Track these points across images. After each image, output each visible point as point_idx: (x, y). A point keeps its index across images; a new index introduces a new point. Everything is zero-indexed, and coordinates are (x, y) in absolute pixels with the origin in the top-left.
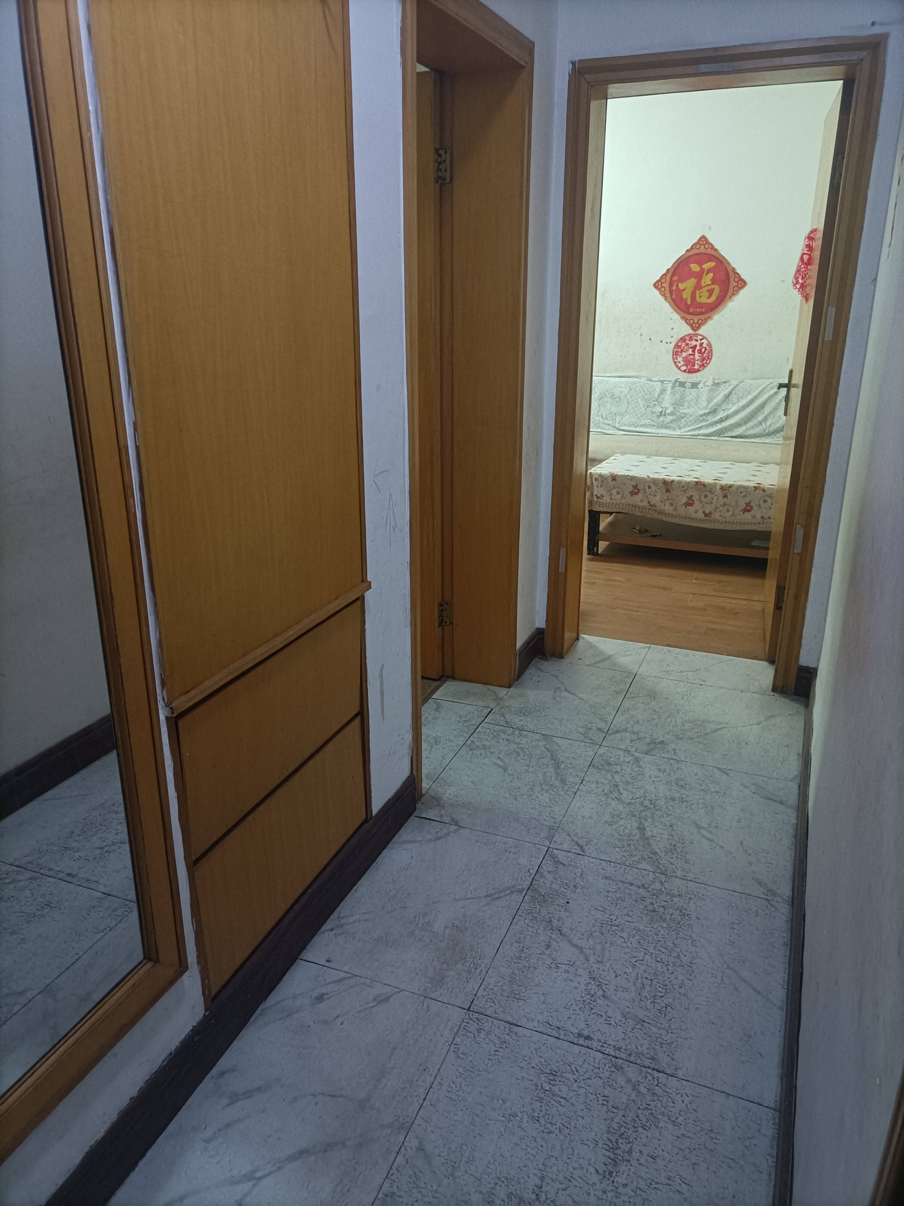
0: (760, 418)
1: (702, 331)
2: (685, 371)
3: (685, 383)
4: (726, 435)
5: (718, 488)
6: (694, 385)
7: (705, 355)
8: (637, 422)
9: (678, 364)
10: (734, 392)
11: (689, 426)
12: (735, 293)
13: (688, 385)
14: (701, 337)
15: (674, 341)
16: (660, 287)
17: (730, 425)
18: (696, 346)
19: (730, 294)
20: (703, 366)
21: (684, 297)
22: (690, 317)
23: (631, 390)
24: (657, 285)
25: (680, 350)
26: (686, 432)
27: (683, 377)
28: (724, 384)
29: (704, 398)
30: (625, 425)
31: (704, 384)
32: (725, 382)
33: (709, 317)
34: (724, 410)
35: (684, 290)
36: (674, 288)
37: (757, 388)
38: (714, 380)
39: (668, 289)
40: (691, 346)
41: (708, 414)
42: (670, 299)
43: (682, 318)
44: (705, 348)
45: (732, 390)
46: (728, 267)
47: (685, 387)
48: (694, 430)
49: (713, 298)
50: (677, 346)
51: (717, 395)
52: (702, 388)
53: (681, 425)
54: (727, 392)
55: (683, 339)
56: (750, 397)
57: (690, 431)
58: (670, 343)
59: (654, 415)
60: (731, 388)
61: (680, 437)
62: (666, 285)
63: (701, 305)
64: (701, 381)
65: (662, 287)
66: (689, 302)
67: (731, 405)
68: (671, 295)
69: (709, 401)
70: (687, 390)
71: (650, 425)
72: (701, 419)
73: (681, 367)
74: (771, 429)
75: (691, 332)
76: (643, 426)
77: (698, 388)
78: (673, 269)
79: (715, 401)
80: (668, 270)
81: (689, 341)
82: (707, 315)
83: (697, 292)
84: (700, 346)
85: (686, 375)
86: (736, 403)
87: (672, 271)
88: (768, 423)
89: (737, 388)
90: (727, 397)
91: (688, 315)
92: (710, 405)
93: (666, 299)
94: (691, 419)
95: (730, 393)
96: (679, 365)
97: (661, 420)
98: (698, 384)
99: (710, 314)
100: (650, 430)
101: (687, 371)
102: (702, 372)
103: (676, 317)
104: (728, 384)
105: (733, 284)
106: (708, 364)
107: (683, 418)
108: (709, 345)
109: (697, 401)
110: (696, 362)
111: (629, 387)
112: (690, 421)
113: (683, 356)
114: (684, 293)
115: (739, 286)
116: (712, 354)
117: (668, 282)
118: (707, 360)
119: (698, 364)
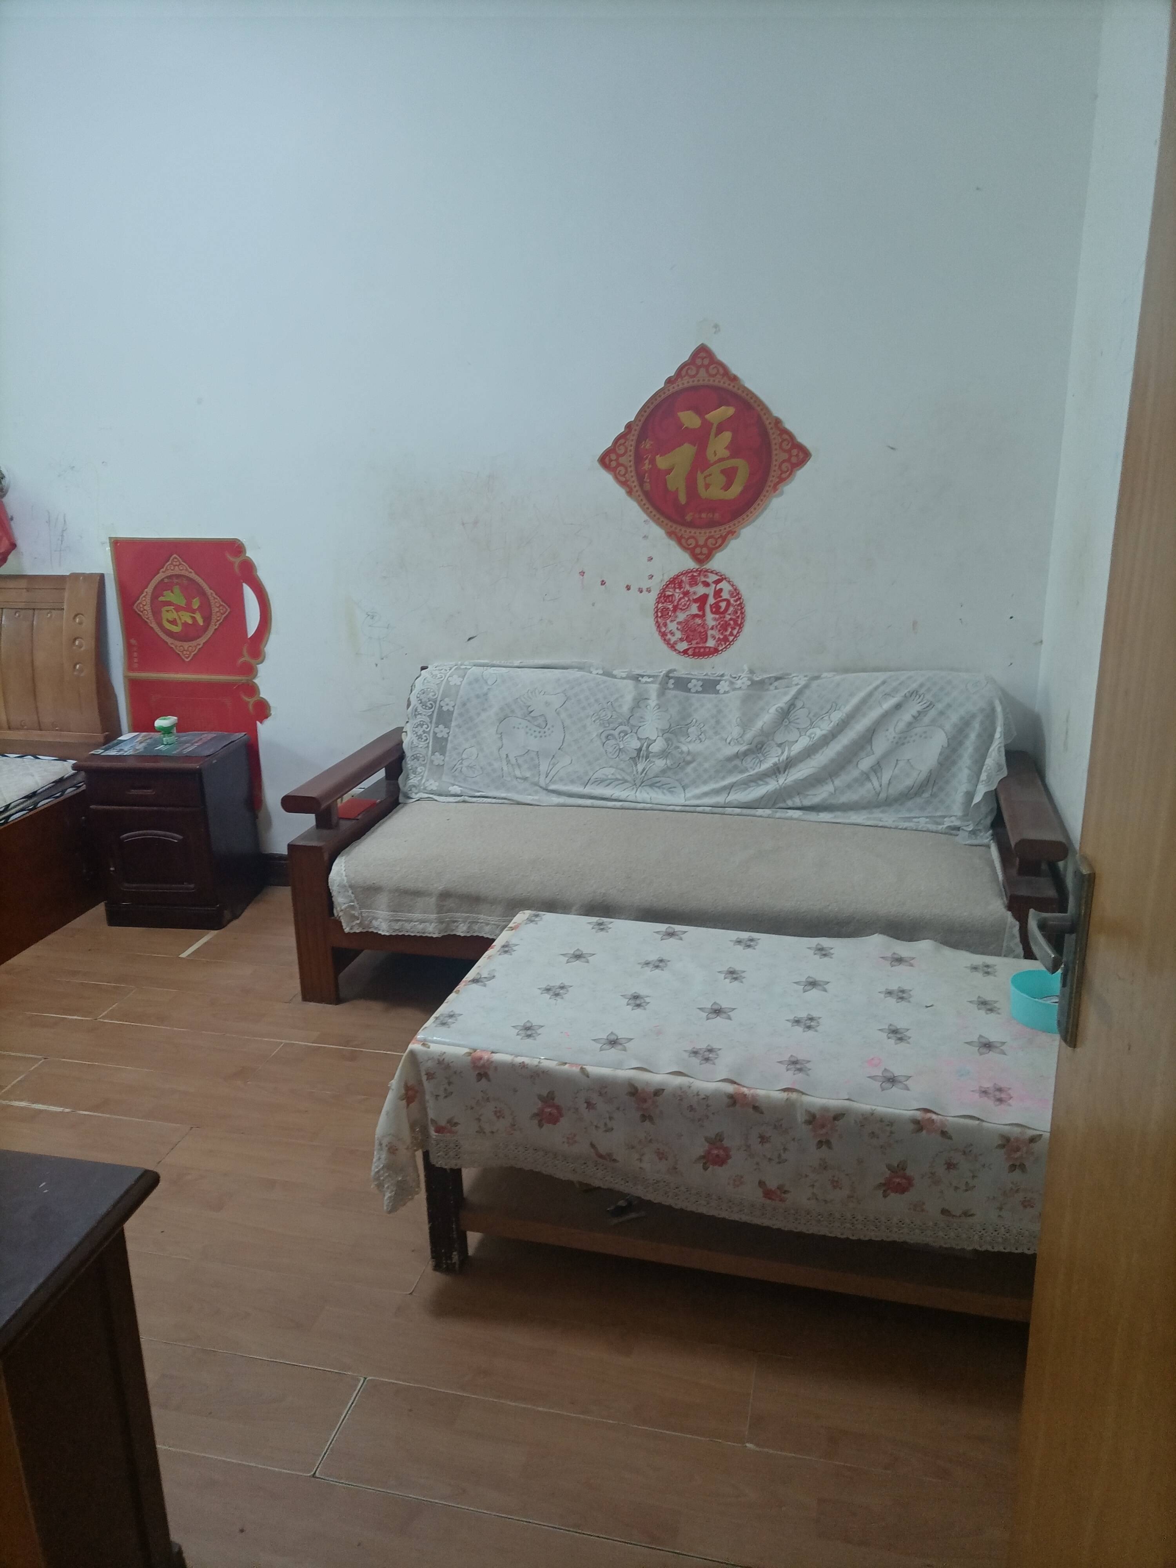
0: (865, 764)
1: (719, 562)
2: (685, 652)
3: (689, 680)
4: (790, 803)
5: (800, 1117)
6: (710, 686)
7: (728, 617)
8: (586, 773)
9: (669, 636)
10: (799, 704)
11: (705, 782)
12: (784, 476)
13: (695, 685)
14: (716, 578)
15: (657, 584)
16: (614, 464)
17: (796, 782)
18: (705, 597)
19: (772, 479)
20: (726, 641)
21: (671, 486)
22: (687, 532)
23: (568, 698)
24: (607, 460)
25: (671, 607)
26: (698, 797)
27: (683, 666)
28: (776, 684)
29: (733, 715)
30: (561, 780)
31: (732, 683)
32: (777, 679)
33: (732, 533)
34: (780, 745)
35: (669, 471)
36: (647, 466)
37: (852, 695)
38: (752, 672)
39: (633, 468)
40: (695, 597)
41: (746, 754)
42: (640, 493)
43: (670, 534)
44: (728, 601)
45: (796, 698)
46: (764, 418)
47: (689, 690)
48: (717, 792)
49: (736, 490)
50: (663, 597)
51: (762, 709)
52: (725, 692)
53: (686, 781)
54: (782, 702)
55: (675, 582)
56: (837, 716)
57: (706, 794)
58: (649, 590)
59: (623, 756)
60: (793, 691)
61: (687, 809)
62: (628, 460)
63: (712, 506)
64: (722, 675)
65: (619, 465)
66: (683, 498)
67: (797, 733)
68: (641, 483)
69: (745, 725)
70: (695, 698)
71: (617, 779)
72: (730, 766)
73: (675, 643)
74: (891, 791)
75: (691, 564)
76: (600, 782)
77: (717, 692)
78: (640, 424)
79: (759, 724)
80: (629, 426)
81: (691, 585)
82: (726, 528)
83: (700, 477)
84: (714, 596)
85: (688, 661)
86: (806, 729)
87: (638, 428)
88: (886, 776)
89: (807, 692)
90: (786, 714)
91: (683, 529)
92: (749, 736)
93: (630, 493)
94: (706, 765)
95: (792, 705)
96: (673, 639)
97: (640, 767)
98: (718, 682)
99: (731, 524)
100: (617, 793)
101: (690, 652)
102: (725, 655)
103: (657, 532)
104: (783, 682)
105: (778, 456)
106: (736, 637)
107: (689, 763)
108: (736, 593)
109: (718, 722)
110: (710, 632)
111: (564, 692)
112: (705, 771)
113: (679, 620)
114: (669, 477)
115: (794, 460)
116: (742, 613)
117: (632, 453)
118: (733, 628)
119: (713, 637)
